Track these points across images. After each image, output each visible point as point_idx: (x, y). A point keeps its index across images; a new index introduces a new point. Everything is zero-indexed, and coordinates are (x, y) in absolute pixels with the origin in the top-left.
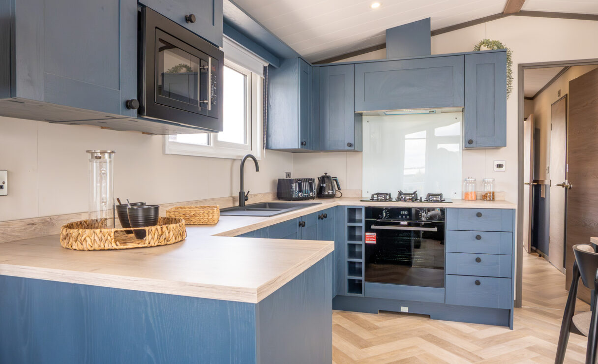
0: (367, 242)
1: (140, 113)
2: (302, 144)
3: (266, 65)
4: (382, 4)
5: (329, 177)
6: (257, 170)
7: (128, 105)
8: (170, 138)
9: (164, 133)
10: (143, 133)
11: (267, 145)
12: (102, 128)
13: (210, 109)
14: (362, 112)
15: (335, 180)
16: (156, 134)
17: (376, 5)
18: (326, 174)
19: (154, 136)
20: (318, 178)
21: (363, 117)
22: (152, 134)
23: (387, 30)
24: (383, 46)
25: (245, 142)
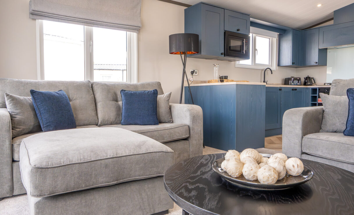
0: (319, 102)
1: (225, 55)
2: (293, 63)
3: (279, 34)
4: (322, 5)
5: (309, 78)
6: (272, 73)
7: (222, 54)
8: (237, 62)
9: (235, 61)
10: (229, 61)
11: (279, 65)
12: (218, 60)
13: (244, 53)
14: (328, 47)
15: (313, 79)
16: (232, 61)
17: (319, 5)
18: (308, 76)
19: (232, 62)
20: (304, 78)
21: (328, 50)
22: (231, 61)
23: (334, 11)
24: (332, 19)
25: (269, 64)
